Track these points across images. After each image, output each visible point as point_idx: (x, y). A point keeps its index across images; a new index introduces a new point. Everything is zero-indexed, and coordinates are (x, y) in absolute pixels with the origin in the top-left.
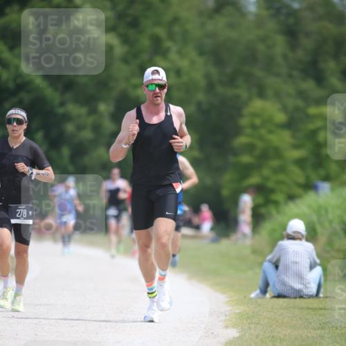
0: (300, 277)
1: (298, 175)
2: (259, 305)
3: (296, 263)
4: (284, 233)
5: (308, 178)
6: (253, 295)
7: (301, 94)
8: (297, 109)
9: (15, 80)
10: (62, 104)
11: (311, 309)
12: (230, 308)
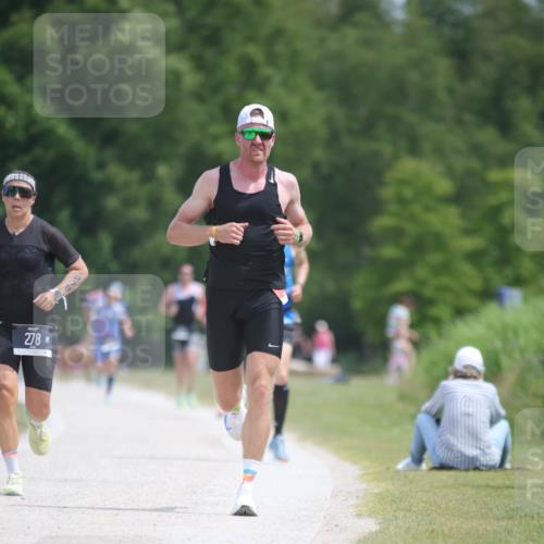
0: (475, 437)
1: (472, 277)
2: (411, 482)
3: (469, 415)
4: (450, 369)
5: (487, 280)
6: (400, 466)
7: (476, 150)
8: (470, 173)
9: (27, 128)
10: (101, 166)
11: (493, 487)
12: (364, 486)
